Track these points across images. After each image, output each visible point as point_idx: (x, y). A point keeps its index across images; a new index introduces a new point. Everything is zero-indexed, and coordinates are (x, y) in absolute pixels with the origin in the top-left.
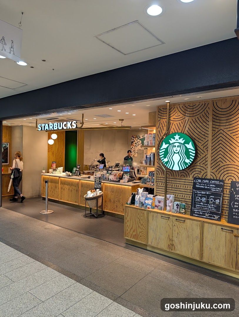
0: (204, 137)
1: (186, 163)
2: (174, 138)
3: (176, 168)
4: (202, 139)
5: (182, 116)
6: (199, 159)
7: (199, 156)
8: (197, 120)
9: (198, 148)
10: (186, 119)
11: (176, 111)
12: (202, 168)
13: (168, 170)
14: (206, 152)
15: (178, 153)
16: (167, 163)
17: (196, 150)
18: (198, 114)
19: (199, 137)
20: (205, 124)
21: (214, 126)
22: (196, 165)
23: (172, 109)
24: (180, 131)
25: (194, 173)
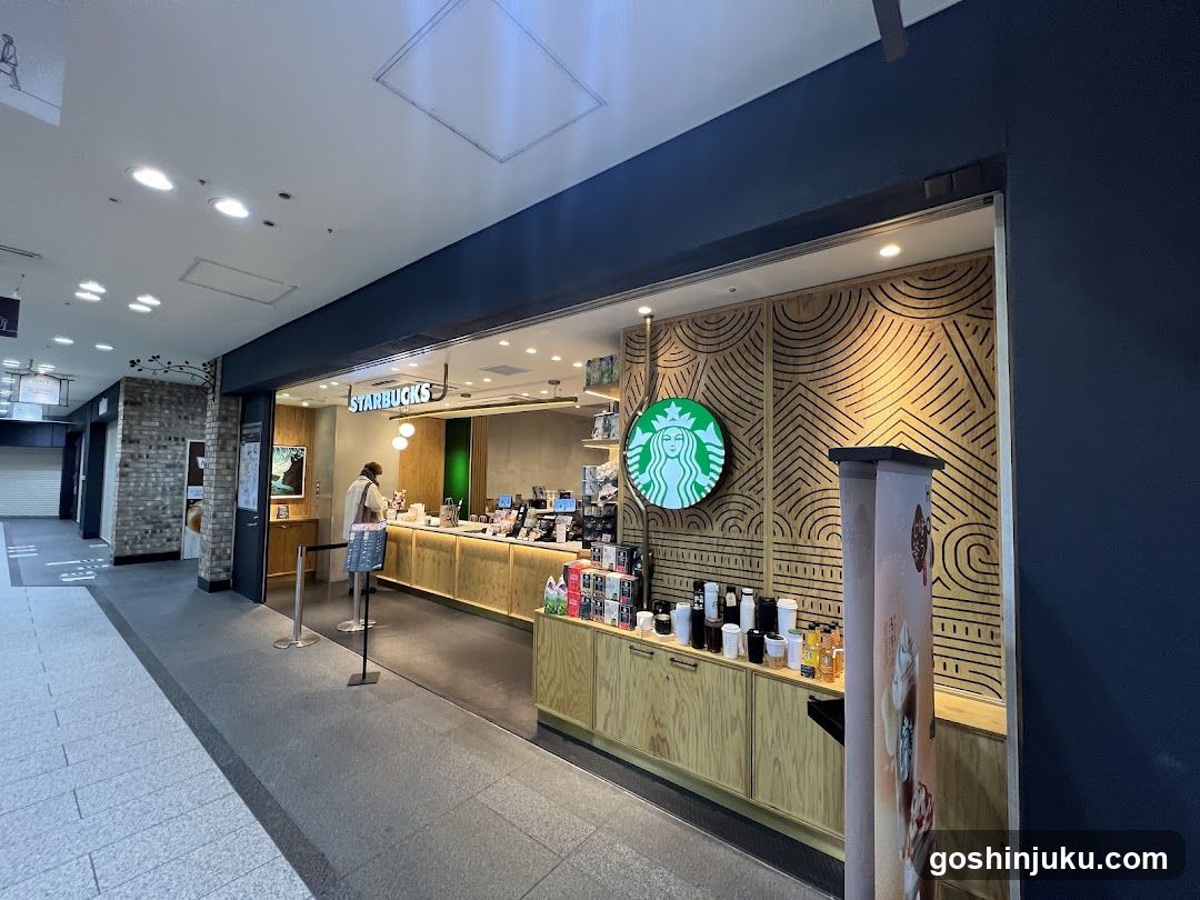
0: (749, 408)
1: (699, 488)
2: (665, 415)
3: (673, 503)
4: (746, 415)
5: (687, 351)
6: (737, 474)
7: (738, 465)
8: (730, 360)
9: (736, 443)
10: (699, 359)
11: (673, 340)
12: (749, 502)
13: (649, 509)
14: (757, 452)
15: (678, 457)
16: (647, 487)
17: (728, 446)
18: (731, 342)
19: (736, 409)
20: (751, 371)
21: (780, 376)
22: (730, 491)
23: (661, 336)
24: (684, 395)
25: (726, 516)
